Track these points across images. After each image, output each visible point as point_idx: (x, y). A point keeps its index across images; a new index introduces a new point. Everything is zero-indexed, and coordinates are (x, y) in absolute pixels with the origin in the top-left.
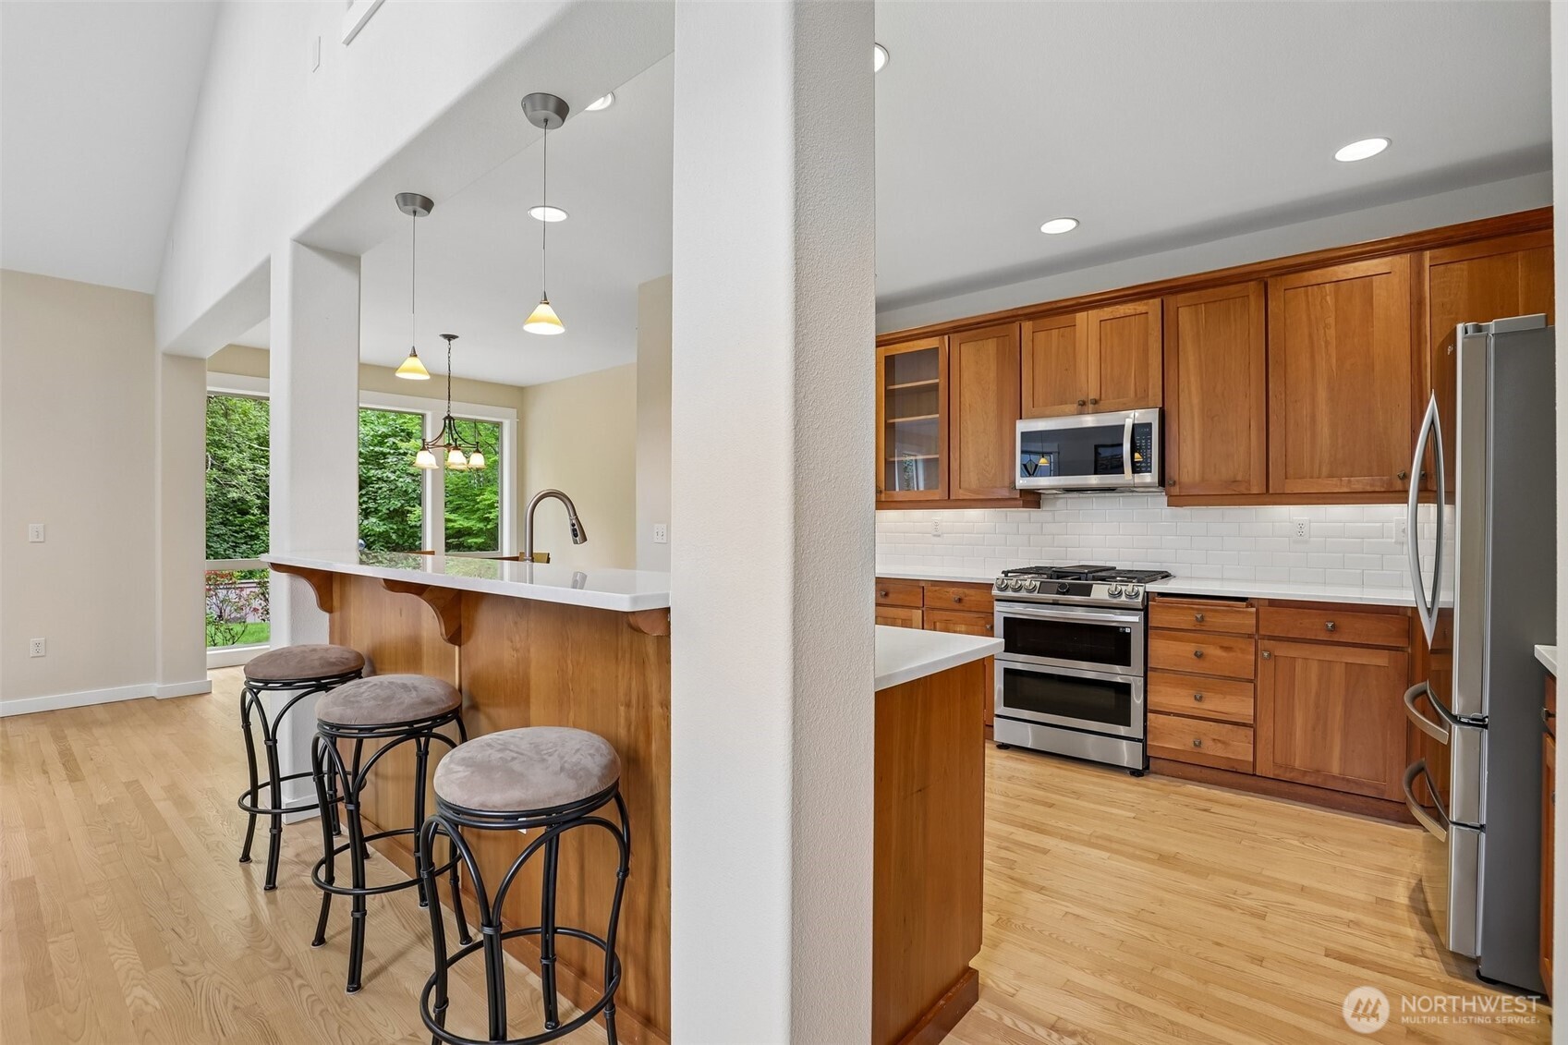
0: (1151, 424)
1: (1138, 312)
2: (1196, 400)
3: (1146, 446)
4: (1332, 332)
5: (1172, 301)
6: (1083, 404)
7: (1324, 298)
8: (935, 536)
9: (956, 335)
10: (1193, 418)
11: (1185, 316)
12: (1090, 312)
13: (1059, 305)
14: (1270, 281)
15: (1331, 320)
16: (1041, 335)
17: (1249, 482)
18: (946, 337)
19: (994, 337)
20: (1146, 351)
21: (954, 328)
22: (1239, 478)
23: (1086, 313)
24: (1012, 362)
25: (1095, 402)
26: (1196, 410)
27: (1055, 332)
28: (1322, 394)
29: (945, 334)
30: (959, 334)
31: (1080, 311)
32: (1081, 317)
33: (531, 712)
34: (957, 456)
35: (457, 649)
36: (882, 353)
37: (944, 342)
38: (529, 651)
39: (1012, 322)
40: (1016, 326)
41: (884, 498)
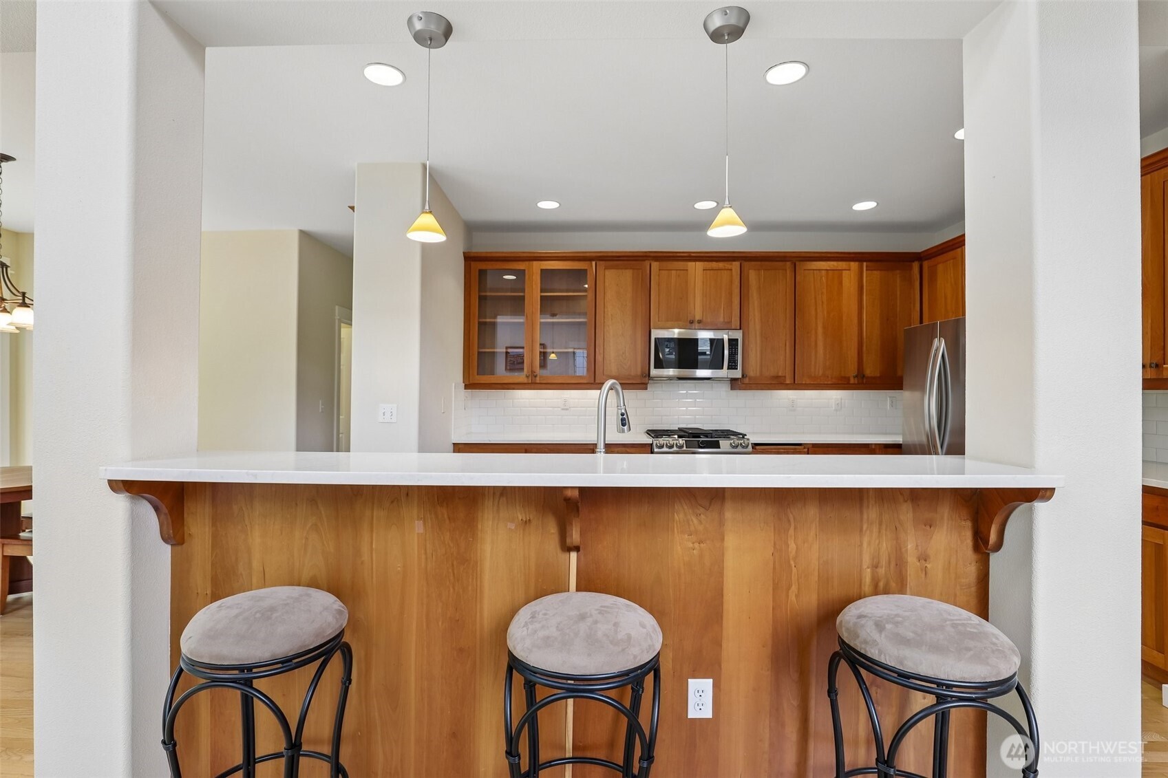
0: (737, 340)
1: (726, 268)
2: (758, 327)
3: (735, 352)
4: (825, 298)
5: (746, 264)
6: (692, 322)
7: (821, 277)
8: (563, 409)
9: (601, 262)
10: (756, 337)
11: (753, 276)
12: (697, 263)
13: (678, 255)
14: (797, 263)
15: (825, 291)
16: (664, 273)
17: (785, 377)
18: (594, 263)
19: (631, 269)
20: (731, 294)
21: (600, 257)
22: (780, 374)
23: (694, 263)
24: (644, 288)
25: (699, 322)
26: (758, 333)
27: (674, 272)
28: (820, 330)
29: (594, 260)
30: (604, 262)
31: (690, 260)
32: (691, 265)
33: (725, 598)
34: (602, 352)
35: (574, 555)
36: (538, 266)
37: (592, 266)
38: (723, 540)
39: (645, 260)
40: (647, 263)
41: (538, 380)
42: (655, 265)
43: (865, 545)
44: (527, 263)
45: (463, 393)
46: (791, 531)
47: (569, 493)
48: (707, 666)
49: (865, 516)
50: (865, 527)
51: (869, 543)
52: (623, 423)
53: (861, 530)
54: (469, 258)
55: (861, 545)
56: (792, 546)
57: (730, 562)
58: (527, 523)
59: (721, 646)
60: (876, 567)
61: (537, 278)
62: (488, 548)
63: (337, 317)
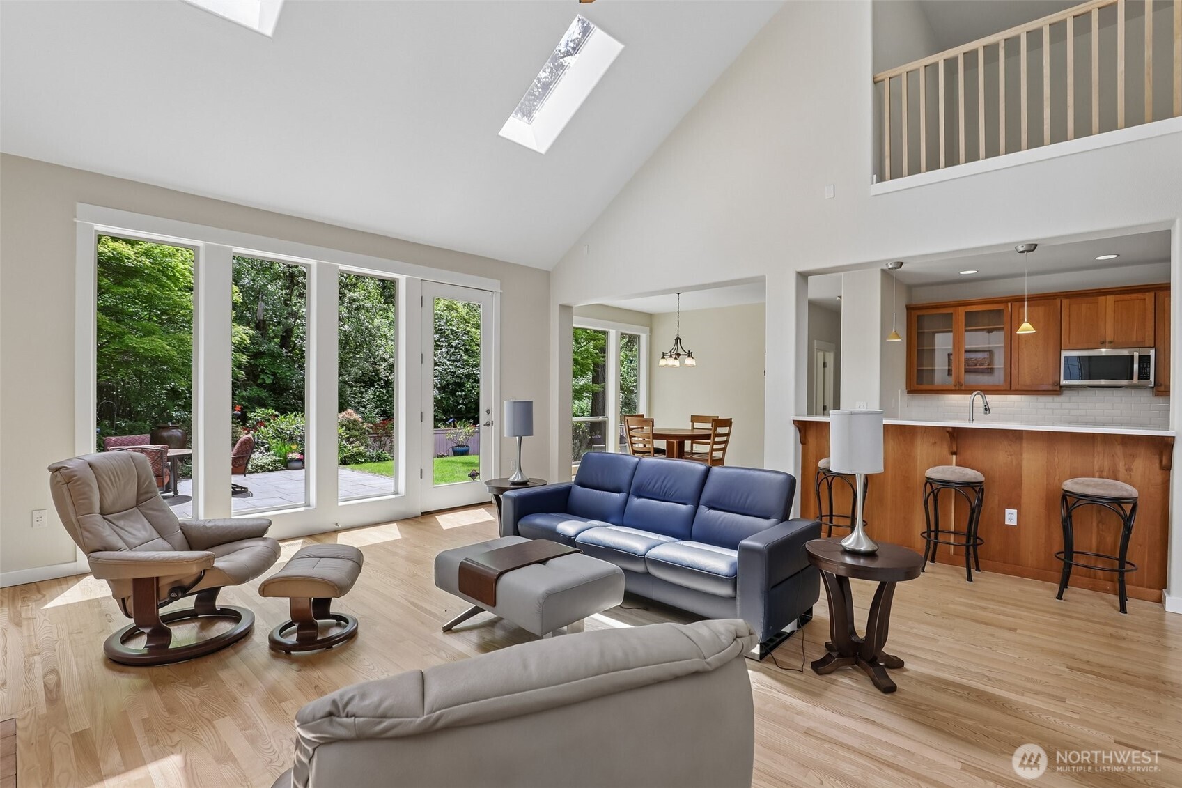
0: (1149, 356)
1: (1139, 298)
3: (1147, 366)
5: (1161, 294)
6: (1103, 343)
11: (1168, 302)
12: (1108, 297)
13: (1087, 292)
16: (1075, 307)
18: (1010, 304)
19: (1043, 306)
21: (1015, 299)
23: (1105, 297)
24: (1055, 319)
25: (1110, 342)
27: (1084, 305)
29: (1010, 302)
30: (1017, 303)
31: (1100, 295)
32: (1102, 299)
33: (1023, 478)
34: (1017, 367)
35: (954, 456)
36: (962, 310)
37: (1008, 307)
38: (1022, 455)
39: (1056, 299)
40: (1058, 301)
41: (963, 388)
42: (1066, 302)
43: (1095, 462)
44: (953, 308)
45: (906, 396)
46: (1056, 454)
47: (948, 429)
48: (1015, 504)
49: (1096, 450)
50: (1095, 455)
51: (1098, 461)
52: (986, 410)
53: (1093, 455)
54: (910, 309)
55: (1093, 462)
56: (1056, 459)
57: (1025, 464)
58: (935, 443)
59: (1021, 497)
60: (1102, 472)
61: (963, 318)
62: (919, 452)
63: (816, 347)
